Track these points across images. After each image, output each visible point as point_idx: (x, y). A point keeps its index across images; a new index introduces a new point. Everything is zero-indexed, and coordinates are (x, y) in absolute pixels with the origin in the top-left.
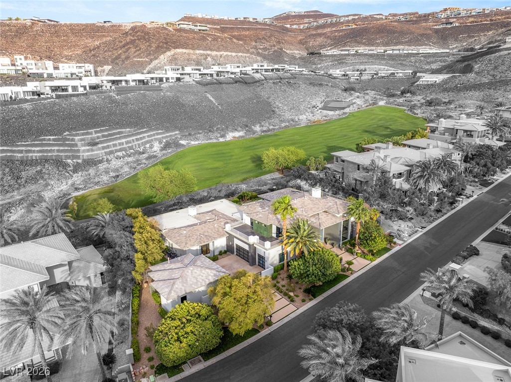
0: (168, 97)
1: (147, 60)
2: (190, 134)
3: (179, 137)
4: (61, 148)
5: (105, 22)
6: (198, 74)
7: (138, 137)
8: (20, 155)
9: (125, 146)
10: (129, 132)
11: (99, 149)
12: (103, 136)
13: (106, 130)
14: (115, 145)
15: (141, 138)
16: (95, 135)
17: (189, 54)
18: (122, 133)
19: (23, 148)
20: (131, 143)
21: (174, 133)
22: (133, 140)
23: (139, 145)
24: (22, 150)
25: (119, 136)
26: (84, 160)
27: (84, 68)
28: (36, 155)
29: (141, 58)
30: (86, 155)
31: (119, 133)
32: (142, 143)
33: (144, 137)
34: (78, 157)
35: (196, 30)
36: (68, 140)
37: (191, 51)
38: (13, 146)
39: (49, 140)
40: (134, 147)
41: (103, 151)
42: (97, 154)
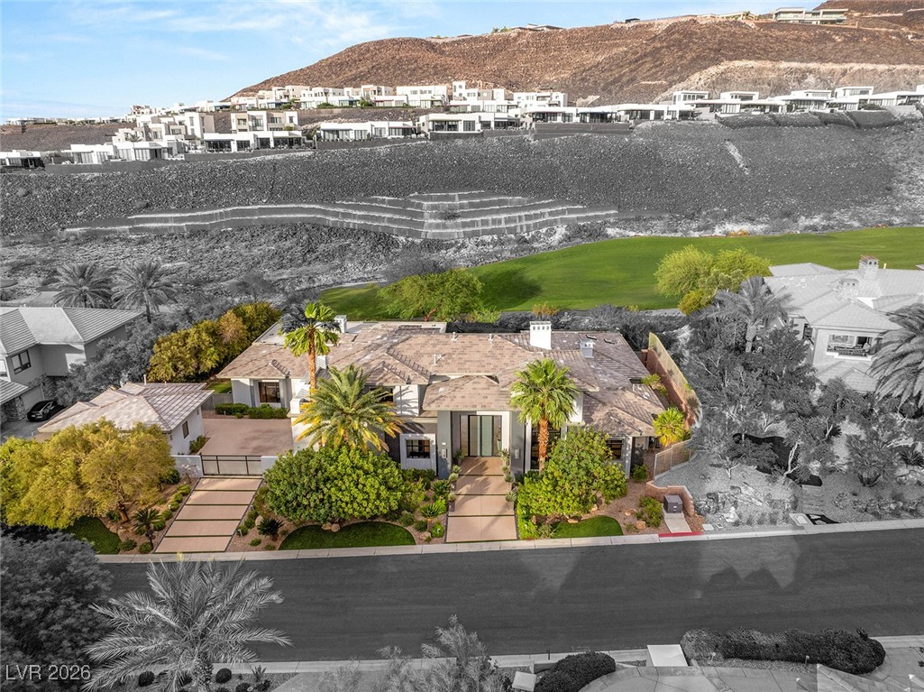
0: (636, 146)
1: (664, 82)
2: (638, 219)
3: (612, 221)
4: (397, 217)
5: (628, 21)
6: (738, 107)
7: (532, 212)
8: (332, 219)
9: (503, 225)
10: (519, 202)
11: (456, 226)
12: (471, 205)
13: (480, 195)
14: (485, 223)
15: (536, 216)
16: (457, 202)
17: (760, 71)
18: (505, 202)
19: (342, 210)
20: (515, 221)
21: (604, 213)
22: (520, 217)
23: (528, 226)
24: (338, 213)
25: (498, 207)
26: (425, 241)
27: (549, 99)
28: (356, 221)
29: (656, 79)
30: (431, 233)
31: (500, 202)
32: (535, 225)
33: (542, 215)
34: (418, 235)
35: (814, 23)
36: (412, 205)
37: (768, 64)
38: (329, 204)
39: (383, 202)
40: (519, 230)
41: (462, 231)
42: (450, 234)
